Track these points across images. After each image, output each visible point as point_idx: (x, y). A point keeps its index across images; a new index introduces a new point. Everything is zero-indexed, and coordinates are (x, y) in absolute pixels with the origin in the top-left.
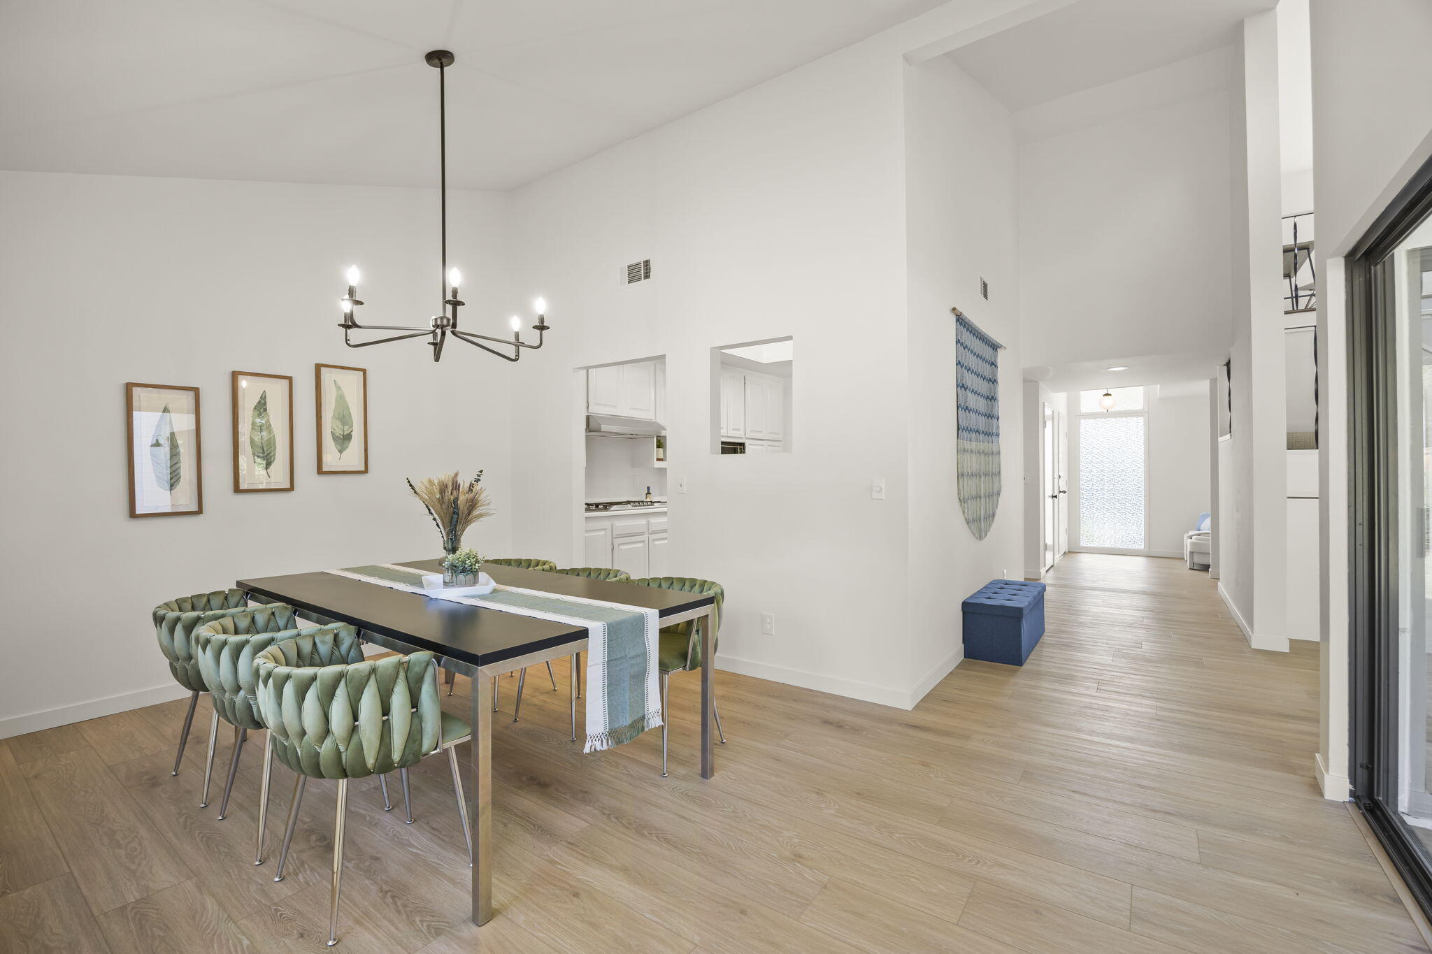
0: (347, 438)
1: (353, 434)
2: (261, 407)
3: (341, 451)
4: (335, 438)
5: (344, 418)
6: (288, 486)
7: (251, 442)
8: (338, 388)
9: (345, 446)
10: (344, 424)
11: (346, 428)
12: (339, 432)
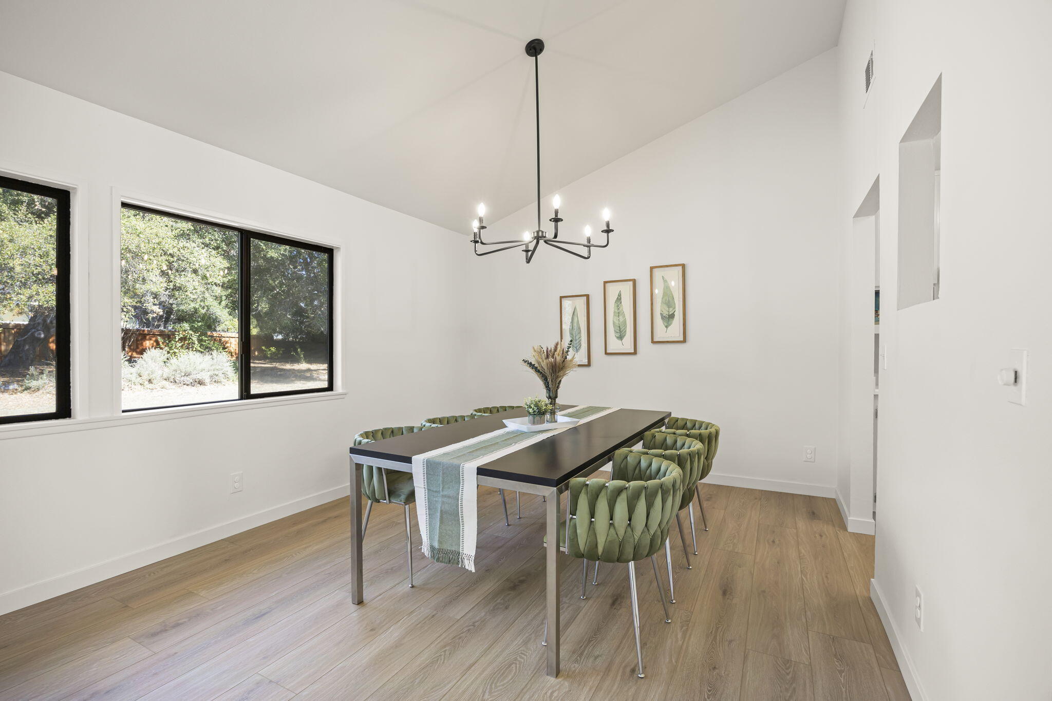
0: (672, 316)
1: (675, 313)
2: (619, 299)
3: (667, 327)
4: (663, 317)
5: (669, 302)
6: (632, 351)
7: (613, 324)
8: (665, 281)
9: (670, 323)
10: (669, 307)
11: (671, 309)
12: (666, 313)
